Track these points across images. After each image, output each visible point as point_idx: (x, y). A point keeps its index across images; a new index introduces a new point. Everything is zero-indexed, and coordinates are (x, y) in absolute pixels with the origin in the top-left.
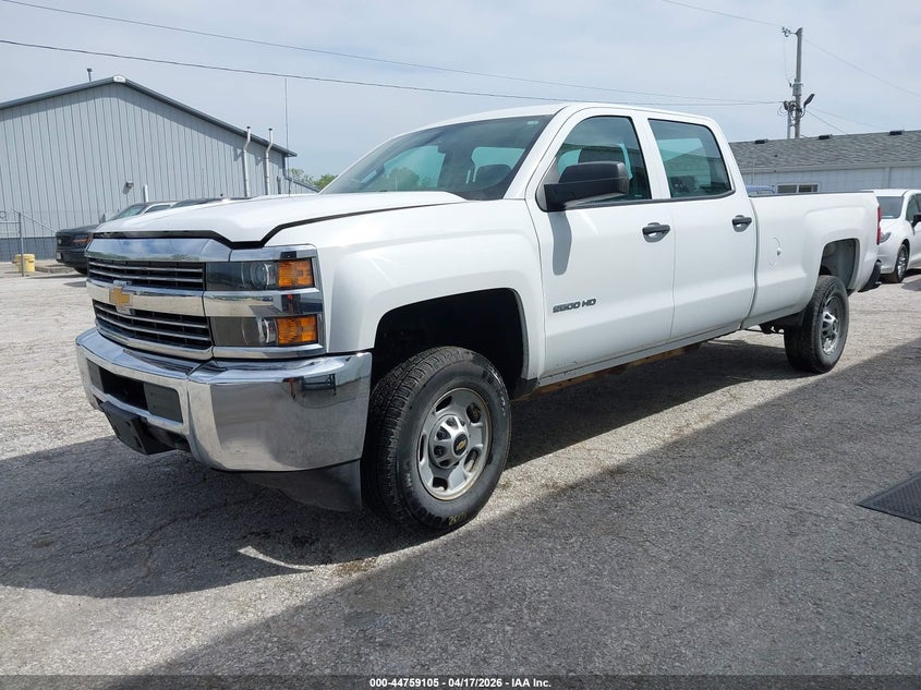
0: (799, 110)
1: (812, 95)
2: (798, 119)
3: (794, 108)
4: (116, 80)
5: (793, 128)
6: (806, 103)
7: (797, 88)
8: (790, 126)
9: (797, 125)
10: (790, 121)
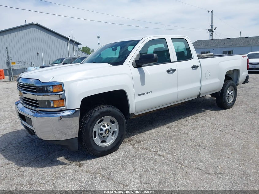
0: (212, 31)
1: (216, 28)
2: (212, 34)
3: (211, 31)
4: (34, 23)
5: (211, 36)
6: (214, 30)
7: (212, 26)
8: (210, 36)
9: (212, 35)
10: (210, 34)
